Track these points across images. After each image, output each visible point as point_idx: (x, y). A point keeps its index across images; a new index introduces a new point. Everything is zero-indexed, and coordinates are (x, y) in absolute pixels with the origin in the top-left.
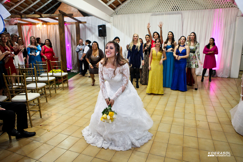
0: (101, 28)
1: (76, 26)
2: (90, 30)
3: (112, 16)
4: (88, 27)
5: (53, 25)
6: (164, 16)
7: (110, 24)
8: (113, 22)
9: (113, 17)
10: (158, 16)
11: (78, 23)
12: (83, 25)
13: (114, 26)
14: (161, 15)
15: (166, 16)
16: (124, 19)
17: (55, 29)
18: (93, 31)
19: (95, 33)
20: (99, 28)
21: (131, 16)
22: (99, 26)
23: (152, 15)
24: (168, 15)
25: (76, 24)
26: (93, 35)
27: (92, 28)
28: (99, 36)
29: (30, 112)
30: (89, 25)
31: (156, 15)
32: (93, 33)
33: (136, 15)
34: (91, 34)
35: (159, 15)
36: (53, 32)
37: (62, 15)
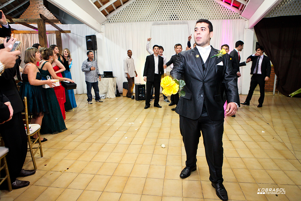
0: (89, 40)
1: (56, 36)
2: (74, 41)
3: (103, 24)
4: (72, 38)
5: (23, 34)
6: (168, 25)
7: (102, 34)
8: (105, 32)
9: (105, 26)
10: (161, 26)
11: (59, 32)
12: (65, 35)
13: (106, 37)
14: (165, 25)
15: (170, 25)
16: (119, 28)
17: (25, 40)
18: (79, 43)
19: (82, 45)
20: (87, 40)
21: (128, 25)
22: (87, 37)
23: (154, 24)
24: (173, 25)
25: (56, 33)
26: (79, 49)
27: (77, 39)
28: (88, 49)
29: (33, 149)
30: (73, 36)
31: (159, 24)
32: (79, 46)
33: (134, 23)
34: (76, 47)
36: (23, 44)
37: (43, 20)
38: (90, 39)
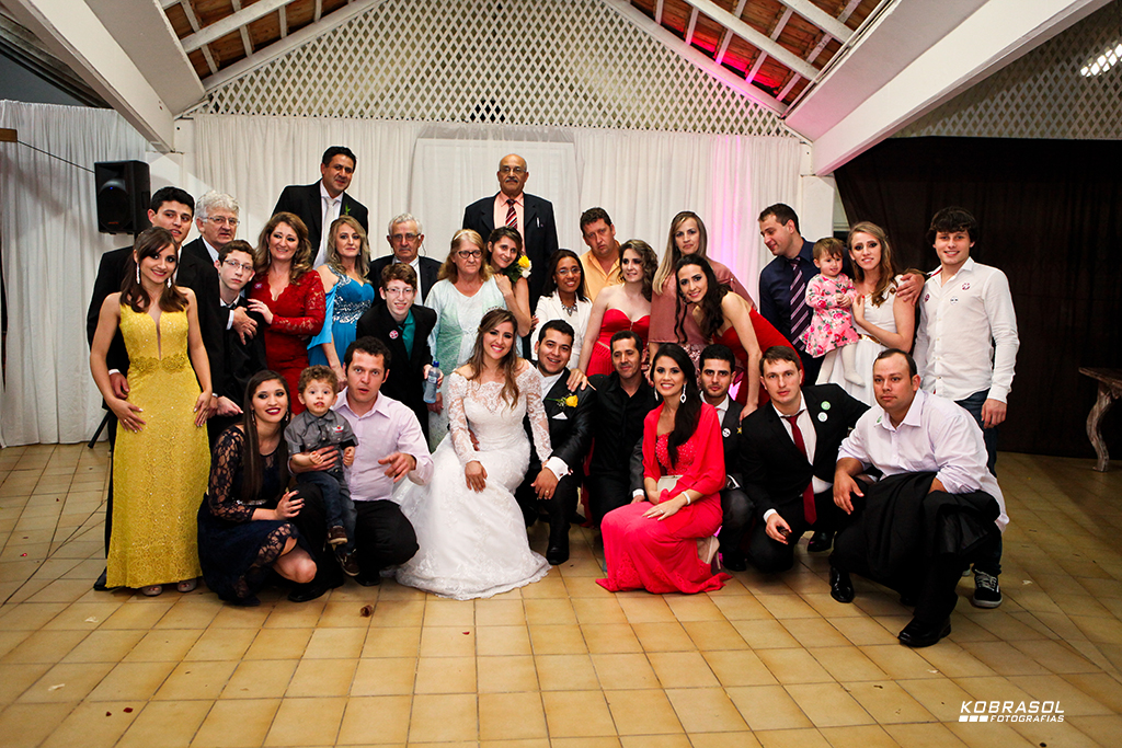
0: (112, 183)
2: (33, 185)
3: (185, 115)
6: (490, 142)
7: (176, 161)
8: (195, 152)
9: (195, 124)
13: (196, 174)
14: (476, 138)
16: (265, 140)
20: (100, 181)
22: (104, 170)
23: (427, 134)
28: (102, 229)
31: (451, 135)
32: (55, 208)
33: (335, 122)
35: (461, 138)
38: (118, 178)
